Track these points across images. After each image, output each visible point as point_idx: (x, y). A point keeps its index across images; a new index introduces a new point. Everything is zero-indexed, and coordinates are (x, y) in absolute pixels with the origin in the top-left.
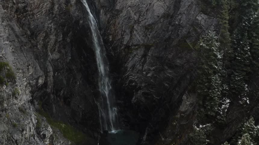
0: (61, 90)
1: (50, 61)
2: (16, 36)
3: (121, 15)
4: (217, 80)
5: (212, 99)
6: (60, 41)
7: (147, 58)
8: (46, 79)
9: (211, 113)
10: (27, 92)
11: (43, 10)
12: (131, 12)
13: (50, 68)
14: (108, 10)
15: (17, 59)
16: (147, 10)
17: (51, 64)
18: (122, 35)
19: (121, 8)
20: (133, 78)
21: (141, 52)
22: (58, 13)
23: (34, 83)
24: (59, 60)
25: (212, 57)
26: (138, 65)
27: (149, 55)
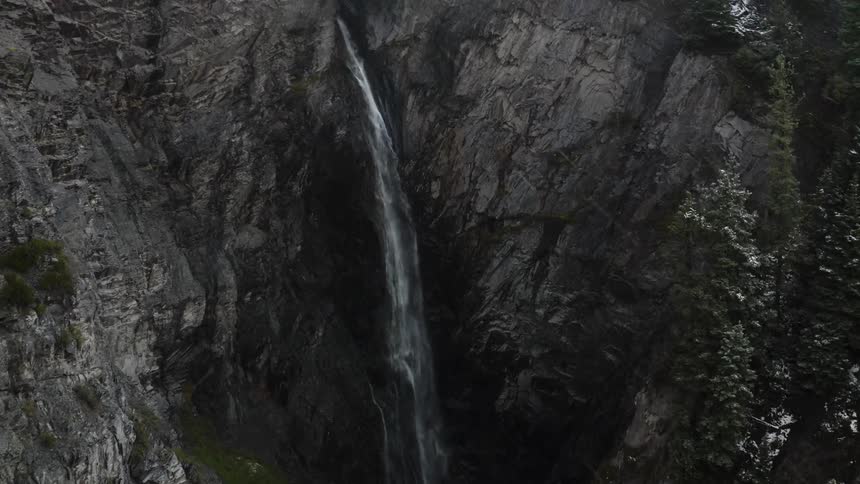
0: (261, 350)
1: (231, 253)
2: (115, 164)
3: (470, 115)
4: (740, 344)
5: (719, 409)
6: (268, 192)
7: (550, 263)
8: (210, 310)
9: (716, 457)
10: (142, 346)
11: (217, 90)
12: (505, 105)
13: (228, 276)
14: (432, 96)
15: (109, 238)
16: (558, 102)
17: (232, 262)
18: (473, 182)
19: (474, 90)
20: (504, 329)
21: (530, 240)
22: (266, 99)
23: (167, 321)
24: (260, 253)
25: (724, 260)
26: (519, 282)
27: (559, 251)
